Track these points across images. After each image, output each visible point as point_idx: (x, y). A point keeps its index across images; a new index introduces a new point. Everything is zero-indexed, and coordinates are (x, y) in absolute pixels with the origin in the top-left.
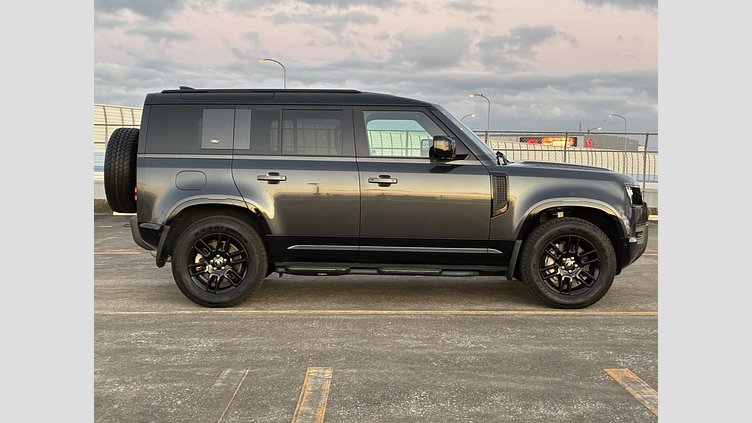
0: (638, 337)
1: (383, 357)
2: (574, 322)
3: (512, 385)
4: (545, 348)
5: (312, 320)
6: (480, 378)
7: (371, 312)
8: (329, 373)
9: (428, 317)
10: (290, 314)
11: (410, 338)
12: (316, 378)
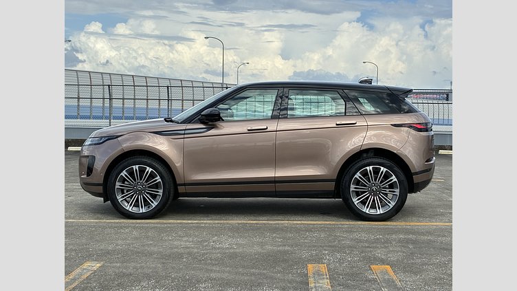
0: (361, 241)
1: (151, 254)
2: (322, 229)
3: (225, 276)
4: (281, 248)
5: (128, 227)
6: (207, 271)
7: (179, 221)
8: (98, 265)
9: (216, 225)
10: (117, 223)
11: (186, 241)
12: (85, 269)
